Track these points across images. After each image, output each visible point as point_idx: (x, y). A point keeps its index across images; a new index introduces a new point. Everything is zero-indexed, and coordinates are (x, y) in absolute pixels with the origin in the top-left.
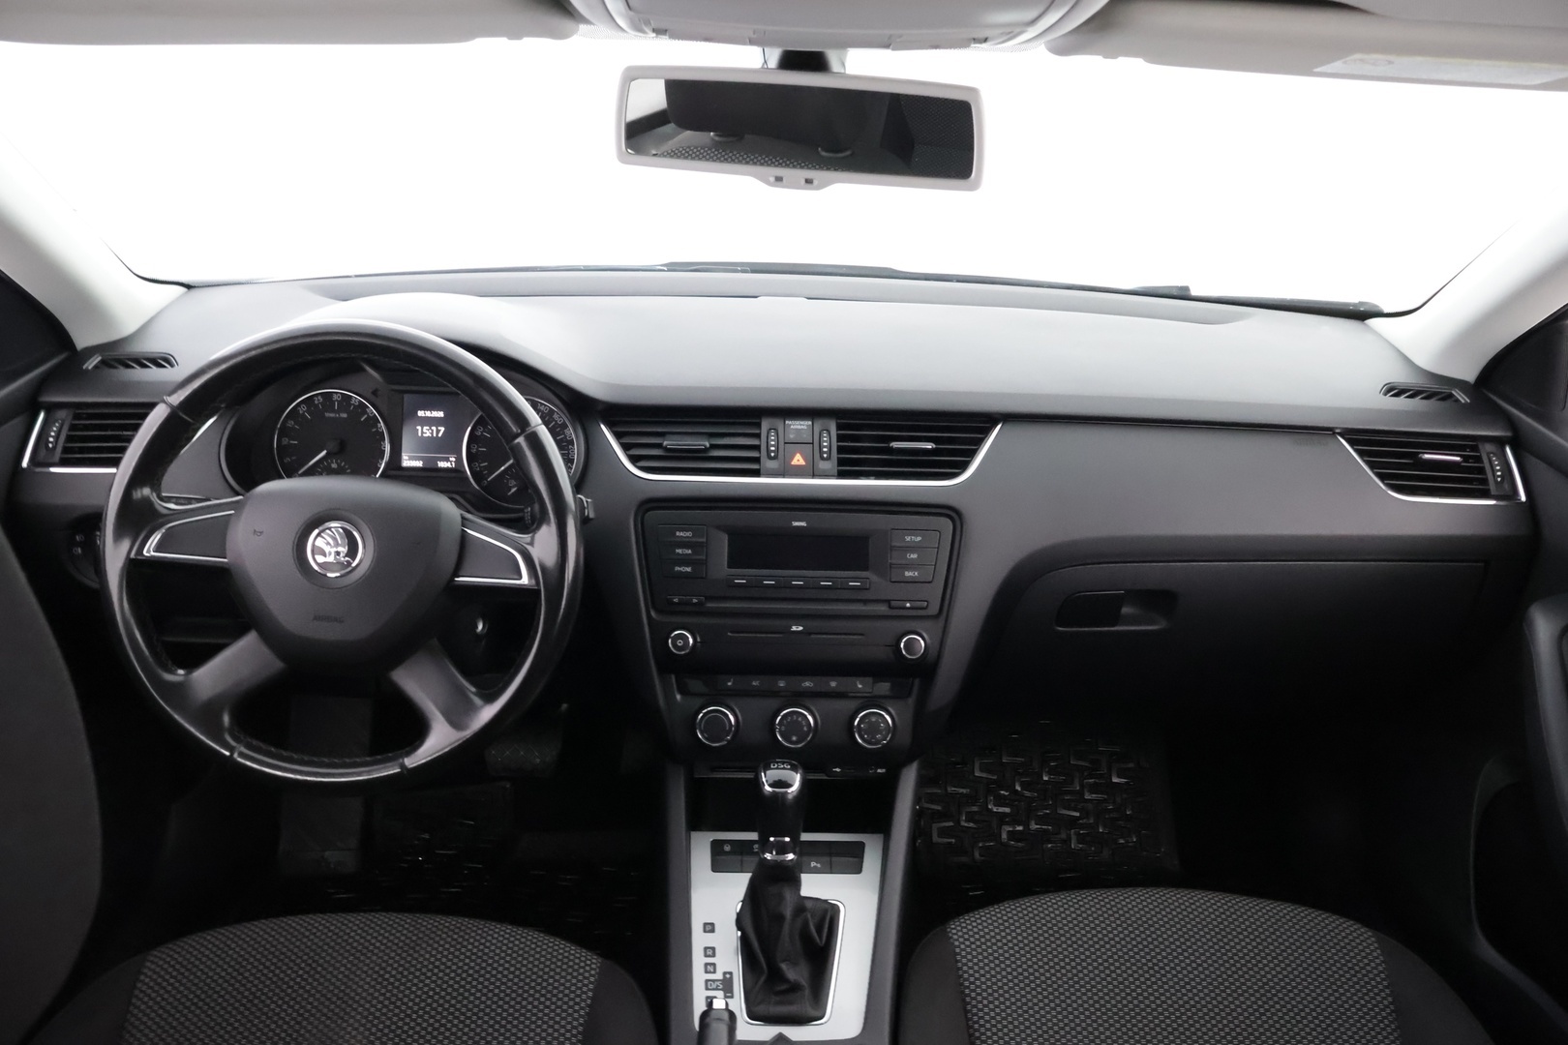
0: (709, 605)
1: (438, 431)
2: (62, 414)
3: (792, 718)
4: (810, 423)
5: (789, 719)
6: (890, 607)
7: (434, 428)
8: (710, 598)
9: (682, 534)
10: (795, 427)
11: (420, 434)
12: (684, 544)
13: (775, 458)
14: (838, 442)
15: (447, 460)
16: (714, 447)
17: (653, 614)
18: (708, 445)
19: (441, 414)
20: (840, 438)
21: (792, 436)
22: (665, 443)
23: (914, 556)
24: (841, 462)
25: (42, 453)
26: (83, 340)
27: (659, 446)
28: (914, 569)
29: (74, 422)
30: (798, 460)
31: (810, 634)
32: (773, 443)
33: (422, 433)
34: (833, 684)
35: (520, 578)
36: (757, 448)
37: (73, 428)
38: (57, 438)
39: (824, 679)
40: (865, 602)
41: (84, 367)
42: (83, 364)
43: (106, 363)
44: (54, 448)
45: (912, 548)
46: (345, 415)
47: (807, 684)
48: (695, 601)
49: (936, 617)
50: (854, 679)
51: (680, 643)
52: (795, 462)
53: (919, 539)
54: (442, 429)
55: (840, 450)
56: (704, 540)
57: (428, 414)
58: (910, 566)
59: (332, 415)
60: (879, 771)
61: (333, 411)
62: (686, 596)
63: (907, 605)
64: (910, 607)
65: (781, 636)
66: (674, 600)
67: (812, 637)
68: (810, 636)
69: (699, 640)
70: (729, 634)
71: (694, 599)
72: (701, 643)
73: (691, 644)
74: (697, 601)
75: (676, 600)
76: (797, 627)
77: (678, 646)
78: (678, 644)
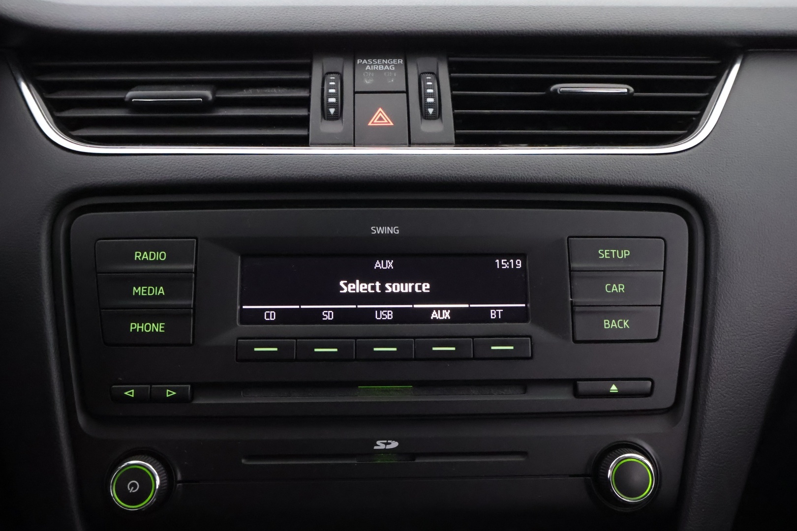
0: (200, 401)
4: (401, 61)
6: (576, 394)
8: (199, 387)
9: (145, 256)
12: (149, 277)
13: (338, 116)
14: (453, 88)
16: (222, 102)
17: (81, 419)
18: (212, 100)
20: (455, 84)
21: (367, 82)
22: (130, 98)
23: (619, 288)
24: (459, 121)
27: (120, 103)
28: (623, 315)
30: (380, 118)
31: (413, 456)
32: (332, 91)
36: (303, 101)
40: (524, 385)
45: (614, 272)
48: (170, 393)
49: (673, 410)
51: (135, 486)
52: (374, 121)
53: (625, 253)
55: (457, 102)
56: (192, 267)
58: (614, 309)
62: (151, 384)
63: (611, 389)
64: (617, 391)
65: (355, 462)
66: (126, 393)
67: (417, 461)
68: (414, 460)
69: (179, 477)
70: (243, 461)
71: (168, 391)
72: (178, 485)
73: (157, 487)
74: (174, 393)
75: (130, 393)
76: (385, 441)
77: (130, 492)
78: (130, 488)
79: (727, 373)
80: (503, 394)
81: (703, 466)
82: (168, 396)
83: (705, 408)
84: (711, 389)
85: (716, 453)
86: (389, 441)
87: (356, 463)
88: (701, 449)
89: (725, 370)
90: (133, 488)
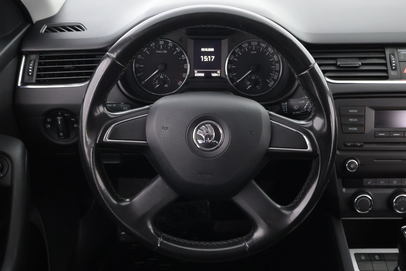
0: (365, 146)
1: (211, 58)
2: (33, 57)
3: (402, 199)
5: (400, 200)
7: (209, 57)
8: (365, 143)
9: (352, 111)
10: (403, 53)
11: (202, 60)
12: (353, 116)
13: (395, 69)
15: (216, 72)
16: (363, 64)
18: (360, 64)
19: (212, 50)
21: (402, 58)
22: (338, 63)
25: (27, 78)
26: (36, 17)
27: (335, 65)
29: (40, 61)
32: (393, 62)
33: (204, 59)
35: (307, 148)
36: (385, 65)
37: (40, 64)
38: (33, 69)
41: (40, 32)
42: (40, 30)
43: (50, 30)
44: (32, 75)
46: (165, 52)
48: (358, 144)
51: (352, 166)
52: (405, 71)
54: (213, 57)
56: (363, 113)
57: (206, 50)
59: (160, 52)
61: (160, 50)
62: (354, 142)
70: (375, 160)
73: (357, 165)
75: (349, 145)
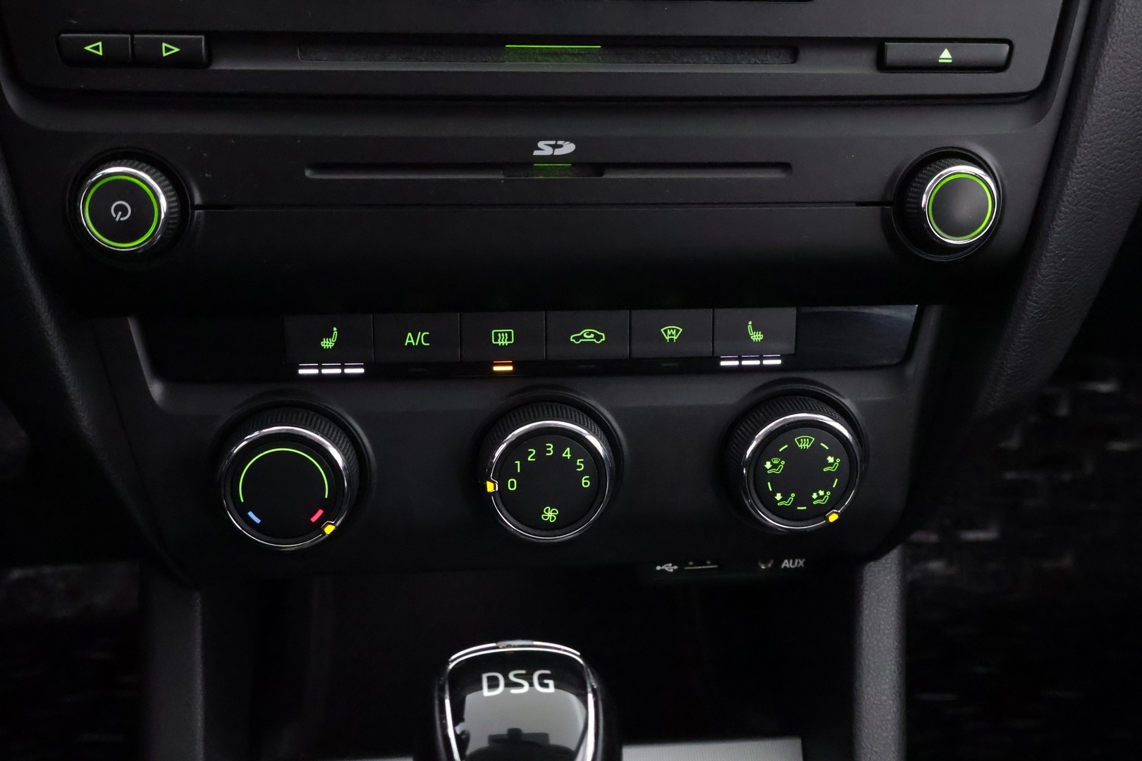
3: (542, 451)
6: (882, 64)
31: (600, 168)
34: (671, 333)
39: (642, 317)
40: (792, 47)
47: (588, 335)
48: (169, 50)
49: (1039, 96)
50: (736, 313)
51: (120, 211)
60: (786, 564)
62: (132, 33)
63: (941, 57)
64: (950, 61)
65: (499, 176)
66: (88, 48)
67: (606, 176)
68: (601, 174)
69: (198, 200)
70: (308, 173)
71: (164, 45)
72: (197, 212)
73: (163, 216)
74: (176, 50)
75: (96, 48)
76: (553, 142)
77: (117, 219)
78: (116, 213)
79: (1137, 31)
80: (756, 63)
81: (1075, 188)
82: (165, 54)
83: (1092, 91)
84: (1106, 59)
85: (1098, 167)
86: (560, 143)
87: (501, 179)
88: (1075, 161)
89: (1135, 26)
90: (120, 213)
